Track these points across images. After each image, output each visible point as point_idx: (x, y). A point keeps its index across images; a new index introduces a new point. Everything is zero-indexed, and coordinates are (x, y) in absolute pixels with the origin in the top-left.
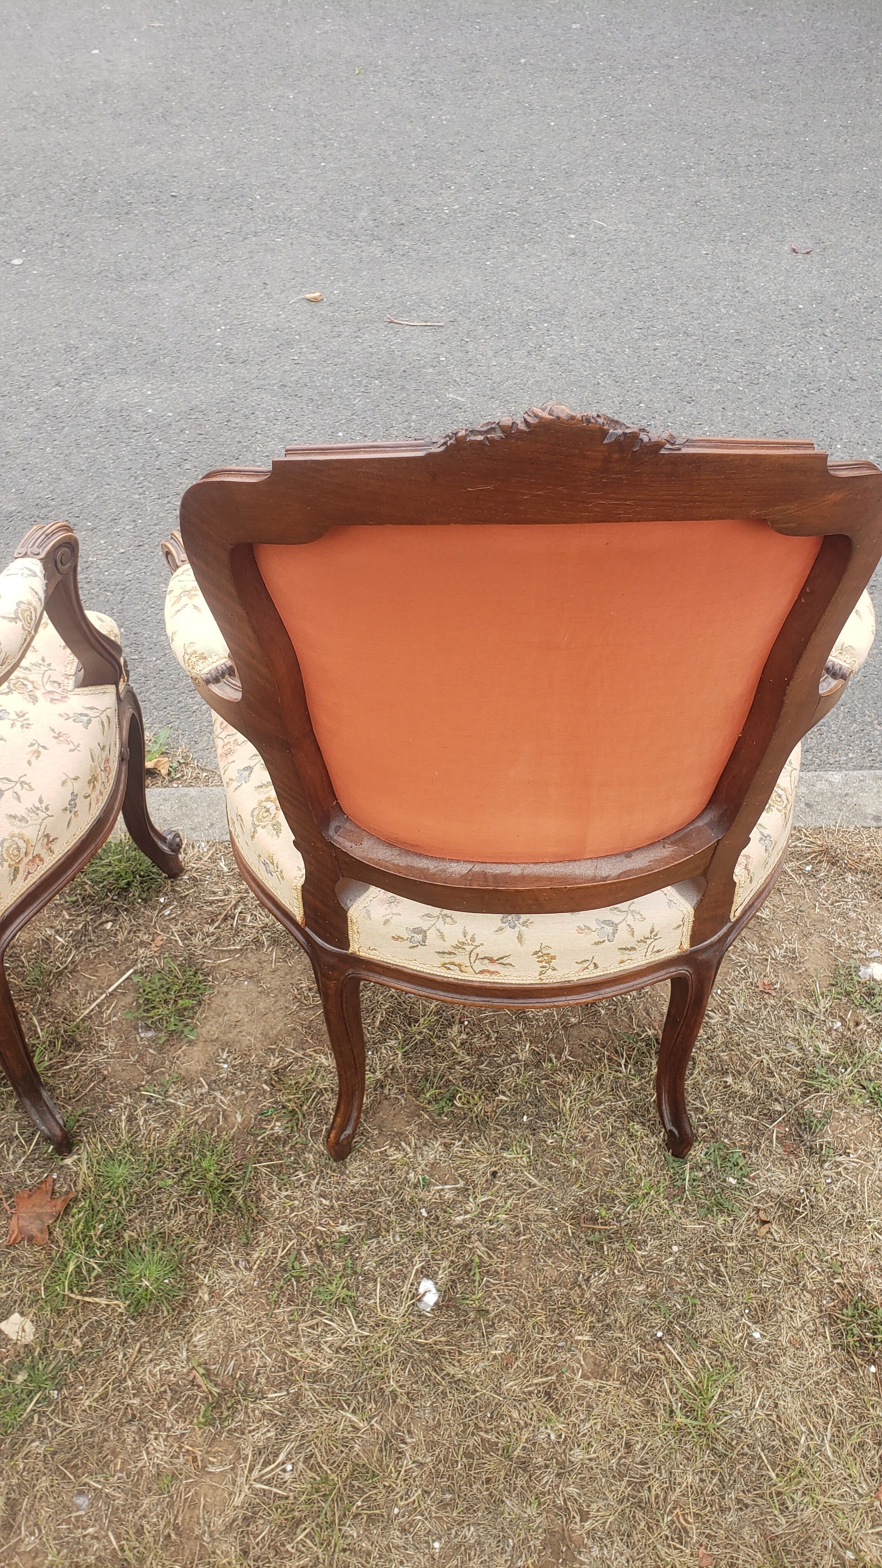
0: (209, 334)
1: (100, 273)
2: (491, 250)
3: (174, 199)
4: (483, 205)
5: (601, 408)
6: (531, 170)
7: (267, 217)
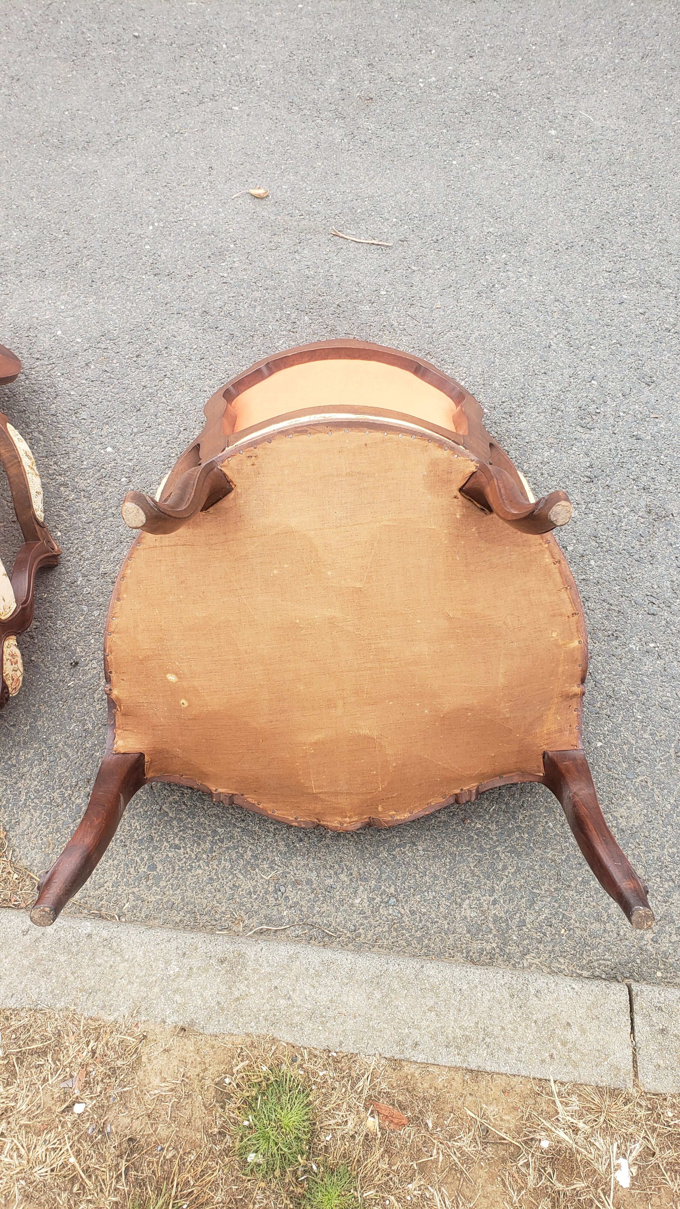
0: (139, 232)
1: (42, 135)
2: (461, 145)
3: (135, 40)
4: (463, 79)
5: (548, 381)
6: (523, 33)
7: (229, 75)
